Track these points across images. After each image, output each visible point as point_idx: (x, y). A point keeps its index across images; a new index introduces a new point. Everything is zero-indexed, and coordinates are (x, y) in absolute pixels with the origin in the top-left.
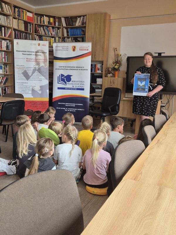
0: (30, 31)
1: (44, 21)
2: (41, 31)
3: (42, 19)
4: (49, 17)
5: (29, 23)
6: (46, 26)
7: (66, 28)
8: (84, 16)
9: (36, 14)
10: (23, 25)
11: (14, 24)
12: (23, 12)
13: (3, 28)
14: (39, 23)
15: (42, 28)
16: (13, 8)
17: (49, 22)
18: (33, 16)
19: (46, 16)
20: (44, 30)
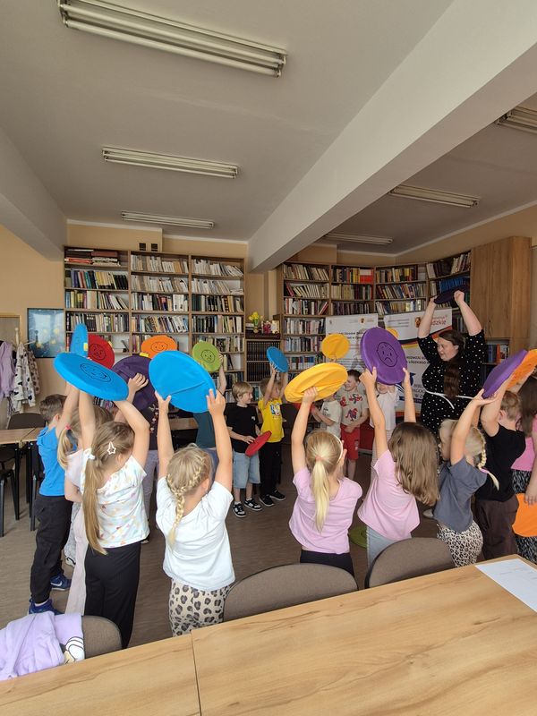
0: (366, 298)
1: (392, 277)
2: (387, 293)
3: (390, 275)
4: (402, 267)
5: (364, 285)
6: (397, 284)
7: (435, 280)
8: (466, 253)
9: (377, 269)
10: (352, 291)
11: (335, 292)
12: (352, 271)
13: (313, 303)
14: (384, 282)
15: (388, 289)
16: (331, 271)
17: (402, 277)
18: (373, 273)
19: (396, 268)
20: (392, 291)
